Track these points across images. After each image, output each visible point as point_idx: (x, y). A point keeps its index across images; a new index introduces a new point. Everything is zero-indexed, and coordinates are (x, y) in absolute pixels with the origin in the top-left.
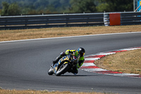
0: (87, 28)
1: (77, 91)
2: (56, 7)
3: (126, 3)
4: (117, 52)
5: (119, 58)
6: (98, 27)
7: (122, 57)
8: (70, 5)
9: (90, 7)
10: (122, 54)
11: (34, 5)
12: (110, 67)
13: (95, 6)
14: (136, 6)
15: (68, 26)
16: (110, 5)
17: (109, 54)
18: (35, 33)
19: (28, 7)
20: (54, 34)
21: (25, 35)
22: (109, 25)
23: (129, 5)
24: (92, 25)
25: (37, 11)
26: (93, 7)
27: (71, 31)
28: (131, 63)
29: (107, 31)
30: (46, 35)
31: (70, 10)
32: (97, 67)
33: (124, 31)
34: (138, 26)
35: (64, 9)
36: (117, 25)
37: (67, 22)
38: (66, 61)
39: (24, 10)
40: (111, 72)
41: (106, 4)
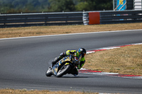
0: (66, 26)
1: (56, 90)
2: (35, 5)
3: (105, 2)
4: (96, 51)
5: (98, 57)
6: (77, 26)
8: (49, 4)
9: (69, 6)
10: (101, 53)
11: (13, 4)
12: (89, 66)
13: (74, 5)
14: (115, 5)
15: (46, 24)
16: (90, 4)
18: (13, 32)
19: (6, 6)
20: (33, 33)
21: (3, 34)
22: (89, 24)
23: (108, 4)
24: (71, 24)
25: (16, 9)
26: (72, 6)
27: (50, 30)
28: (110, 62)
29: (86, 30)
30: (24, 34)
31: (49, 9)
33: (104, 30)
34: (117, 25)
35: (43, 8)
36: (96, 24)
37: (46, 21)
38: (67, 62)
39: (2, 9)
41: (86, 3)
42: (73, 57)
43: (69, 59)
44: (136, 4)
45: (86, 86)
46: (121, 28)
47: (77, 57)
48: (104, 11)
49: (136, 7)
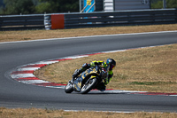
0: (25, 32)
4: (60, 60)
6: (37, 31)
7: (66, 66)
8: (4, 5)
10: (67, 63)
12: (52, 78)
14: (82, 5)
16: (52, 5)
17: (51, 62)
22: (51, 28)
23: (74, 4)
24: (30, 28)
27: (5, 36)
29: (49, 36)
31: (5, 11)
32: (37, 78)
33: (69, 35)
34: (84, 29)
37: (1, 25)
38: (93, 74)
40: (53, 84)
41: (47, 4)
42: (100, 68)
43: (95, 71)
44: (106, 4)
45: (49, 102)
46: (89, 33)
47: (105, 69)
48: (69, 13)
49: (106, 8)
